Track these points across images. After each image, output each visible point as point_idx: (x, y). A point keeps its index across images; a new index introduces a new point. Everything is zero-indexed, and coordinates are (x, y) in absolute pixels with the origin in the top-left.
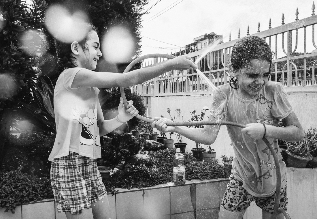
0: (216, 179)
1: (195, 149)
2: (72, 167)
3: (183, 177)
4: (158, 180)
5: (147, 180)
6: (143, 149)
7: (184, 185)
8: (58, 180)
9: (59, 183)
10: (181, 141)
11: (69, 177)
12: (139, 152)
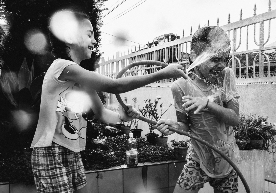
0: (166, 161)
1: (149, 134)
2: (52, 155)
3: (135, 160)
4: (112, 163)
5: (102, 163)
6: (102, 135)
7: (137, 167)
8: (38, 168)
9: (39, 172)
10: (137, 128)
11: (49, 165)
12: (98, 137)
